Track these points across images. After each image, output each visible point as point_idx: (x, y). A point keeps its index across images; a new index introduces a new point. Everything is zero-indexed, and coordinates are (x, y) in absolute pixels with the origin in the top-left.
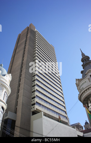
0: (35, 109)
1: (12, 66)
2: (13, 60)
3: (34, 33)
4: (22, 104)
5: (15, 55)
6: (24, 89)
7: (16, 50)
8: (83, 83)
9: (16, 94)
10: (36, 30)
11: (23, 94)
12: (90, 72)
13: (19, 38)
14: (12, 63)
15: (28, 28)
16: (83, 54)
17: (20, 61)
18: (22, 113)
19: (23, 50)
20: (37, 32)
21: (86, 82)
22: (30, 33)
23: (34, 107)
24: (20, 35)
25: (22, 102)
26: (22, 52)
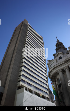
0: (20, 85)
1: (7, 51)
2: (9, 47)
3: (26, 26)
4: (10, 80)
5: (11, 43)
6: (13, 68)
7: (12, 39)
8: (52, 63)
9: (7, 72)
10: (28, 24)
11: (12, 72)
12: (59, 55)
13: (15, 30)
14: (8, 49)
15: (23, 22)
16: (58, 41)
17: (13, 48)
18: (8, 87)
19: (17, 39)
20: (29, 26)
21: (54, 62)
22: (23, 26)
23: (19, 83)
24: (17, 28)
25: (10, 79)
26: (15, 41)
